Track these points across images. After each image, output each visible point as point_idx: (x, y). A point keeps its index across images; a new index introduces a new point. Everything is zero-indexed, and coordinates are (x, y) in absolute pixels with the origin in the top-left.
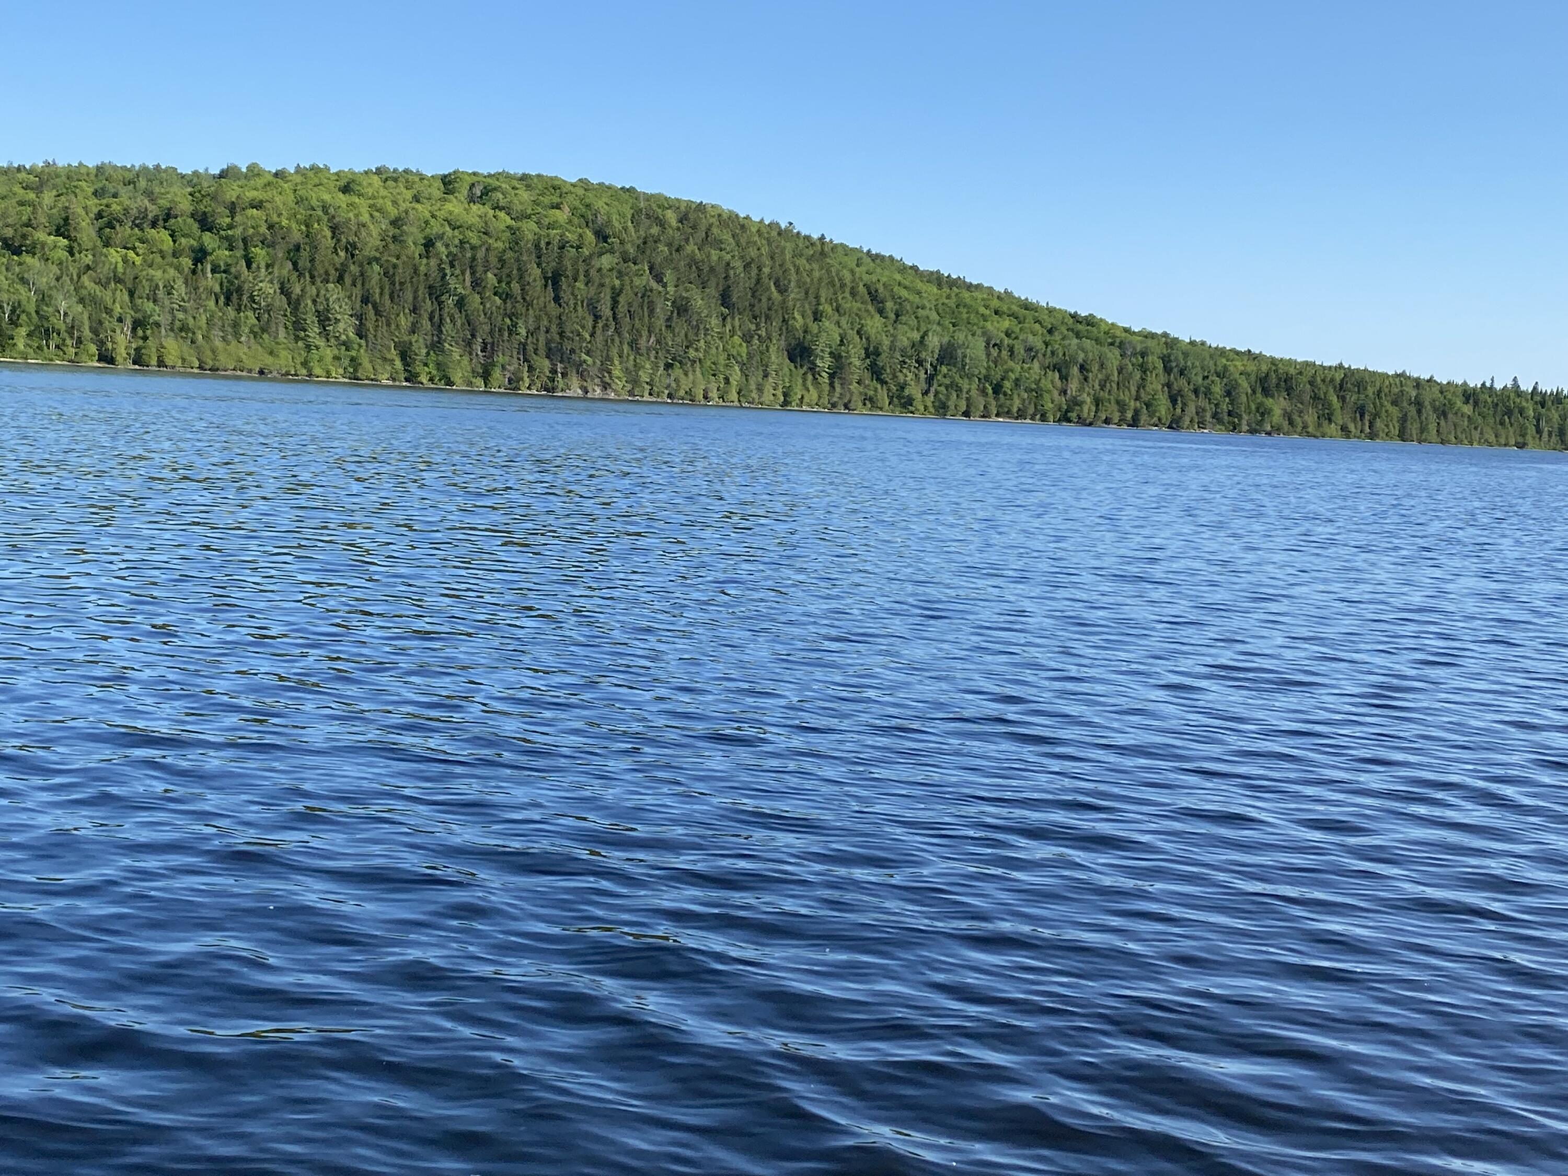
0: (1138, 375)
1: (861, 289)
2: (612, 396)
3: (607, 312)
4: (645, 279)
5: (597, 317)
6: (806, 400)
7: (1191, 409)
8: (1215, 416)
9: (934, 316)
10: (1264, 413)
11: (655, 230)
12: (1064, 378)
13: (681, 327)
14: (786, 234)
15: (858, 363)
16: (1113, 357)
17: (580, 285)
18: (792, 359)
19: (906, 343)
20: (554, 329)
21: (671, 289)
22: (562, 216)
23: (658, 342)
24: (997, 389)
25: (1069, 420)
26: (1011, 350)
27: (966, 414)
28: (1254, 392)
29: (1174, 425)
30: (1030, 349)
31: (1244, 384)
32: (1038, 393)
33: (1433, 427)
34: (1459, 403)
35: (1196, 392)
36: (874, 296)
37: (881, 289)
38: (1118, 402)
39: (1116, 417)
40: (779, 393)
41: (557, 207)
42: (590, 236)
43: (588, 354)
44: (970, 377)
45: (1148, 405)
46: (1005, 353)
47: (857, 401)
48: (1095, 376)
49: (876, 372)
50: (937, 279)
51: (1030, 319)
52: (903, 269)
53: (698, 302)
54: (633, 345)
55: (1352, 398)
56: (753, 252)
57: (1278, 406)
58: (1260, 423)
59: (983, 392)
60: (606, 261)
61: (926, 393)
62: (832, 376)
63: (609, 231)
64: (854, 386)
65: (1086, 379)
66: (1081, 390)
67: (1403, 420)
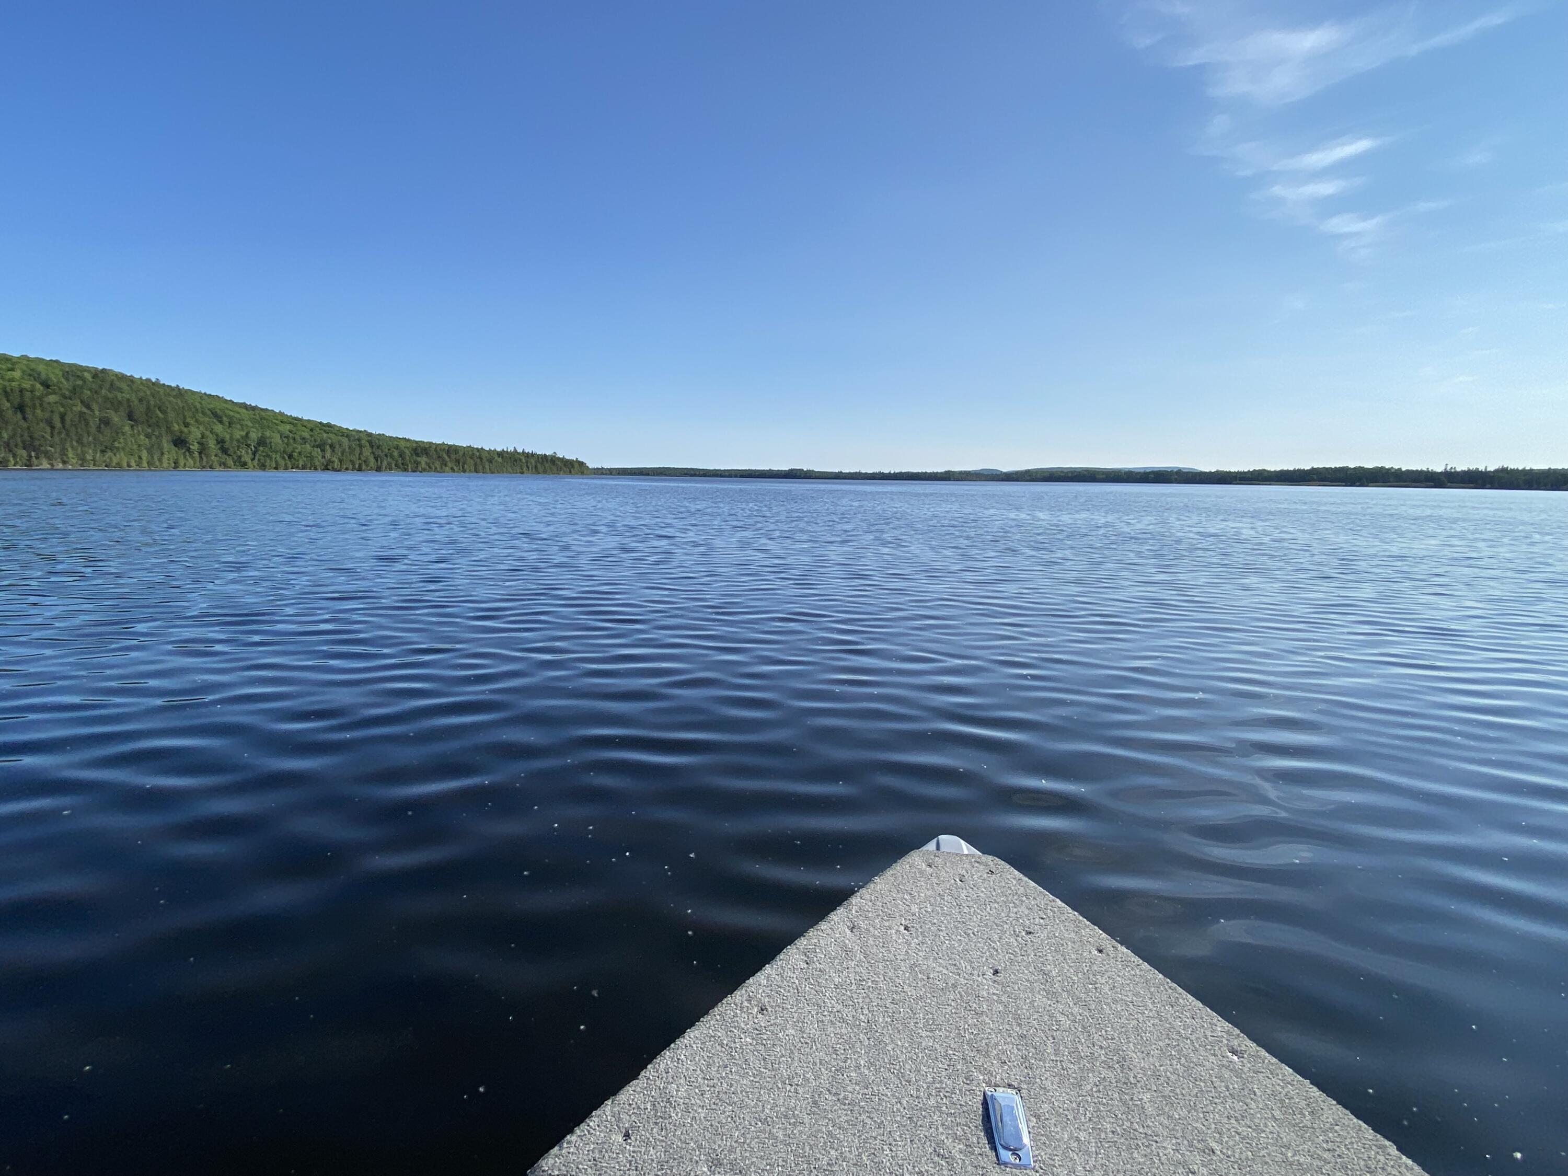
0: (358, 449)
1: (209, 413)
2: (70, 467)
3: (58, 424)
4: (79, 408)
5: (53, 427)
6: (188, 464)
7: (385, 463)
8: (396, 465)
9: (250, 424)
10: (417, 463)
11: (80, 382)
12: (323, 451)
13: (107, 432)
14: (156, 384)
15: (213, 447)
16: (345, 441)
17: (38, 411)
18: (175, 445)
19: (238, 437)
20: (26, 434)
21: (97, 413)
22: (17, 374)
23: (94, 439)
24: (290, 457)
25: (328, 470)
26: (294, 439)
27: (276, 468)
28: (412, 455)
29: (379, 469)
30: (304, 439)
31: (407, 452)
32: (311, 458)
33: (487, 467)
34: (496, 458)
35: (386, 456)
36: (215, 415)
37: (218, 412)
38: (351, 461)
39: (351, 466)
40: (171, 462)
41: (12, 370)
42: (38, 386)
43: (51, 446)
44: (276, 452)
45: (365, 462)
46: (291, 441)
47: (216, 464)
48: (338, 450)
49: (225, 451)
50: (244, 406)
51: (299, 425)
52: (226, 401)
53: (116, 419)
54: (79, 441)
55: (453, 456)
56: (141, 394)
57: (423, 460)
58: (417, 467)
59: (283, 458)
60: (52, 398)
61: (253, 459)
62: (200, 453)
63: (49, 383)
64: (213, 458)
65: (334, 451)
66: (332, 455)
67: (476, 465)
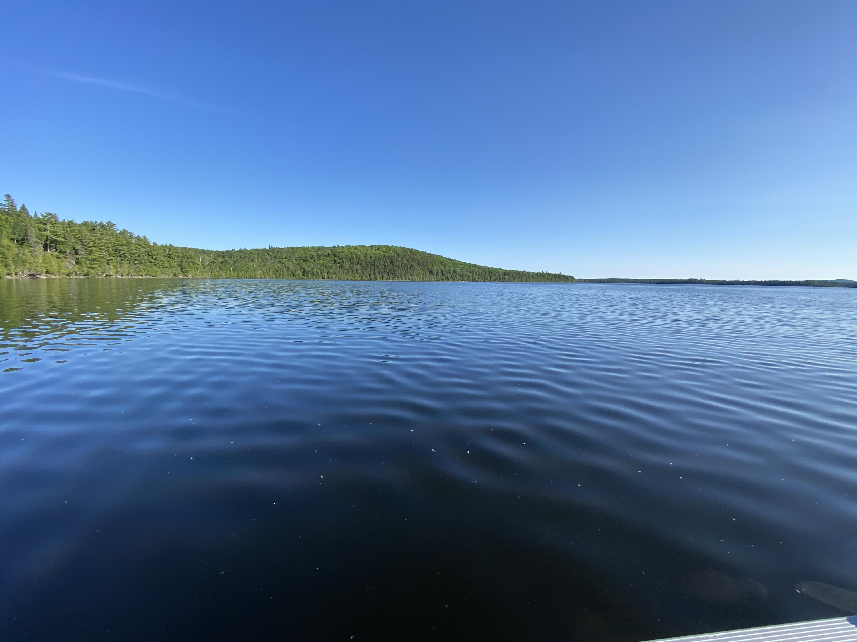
0: (484, 273)
1: (439, 261)
2: (402, 280)
3: (400, 267)
4: (406, 261)
5: (399, 268)
6: (433, 279)
7: (493, 278)
8: (497, 279)
9: (451, 265)
10: (505, 278)
11: (406, 253)
12: (473, 274)
13: (412, 268)
14: (425, 253)
15: (440, 273)
16: (480, 270)
17: (396, 263)
18: (429, 273)
19: (447, 270)
20: (393, 270)
21: (410, 263)
22: (391, 252)
23: (409, 271)
24: (462, 277)
25: (474, 281)
26: (464, 270)
27: (458, 281)
28: (503, 275)
29: (491, 281)
30: (467, 270)
31: (501, 274)
32: (469, 277)
33: (531, 280)
34: (535, 275)
35: (494, 276)
36: (441, 263)
37: (442, 261)
38: (482, 278)
39: (482, 280)
40: (428, 279)
41: (390, 250)
42: (396, 255)
43: (398, 274)
44: (458, 275)
45: (486, 278)
46: (463, 271)
47: (440, 280)
48: (478, 274)
49: (443, 275)
50: (449, 259)
51: (466, 265)
52: (444, 258)
53: (415, 264)
54: (405, 272)
55: (518, 276)
56: (421, 256)
57: (507, 277)
58: (504, 280)
59: (460, 277)
60: (399, 259)
61: (451, 278)
62: (436, 276)
63: (399, 254)
64: (440, 277)
65: (476, 274)
66: (476, 276)
67: (527, 279)
